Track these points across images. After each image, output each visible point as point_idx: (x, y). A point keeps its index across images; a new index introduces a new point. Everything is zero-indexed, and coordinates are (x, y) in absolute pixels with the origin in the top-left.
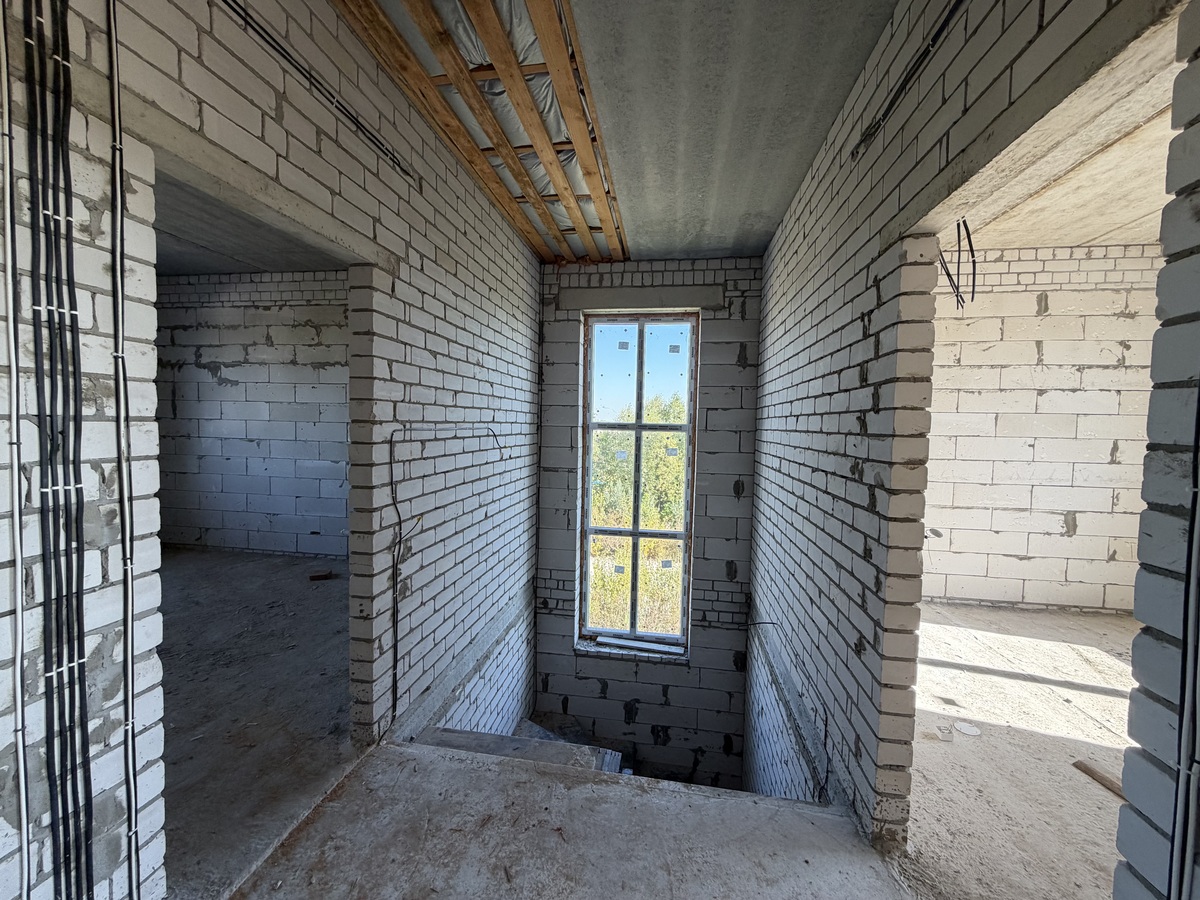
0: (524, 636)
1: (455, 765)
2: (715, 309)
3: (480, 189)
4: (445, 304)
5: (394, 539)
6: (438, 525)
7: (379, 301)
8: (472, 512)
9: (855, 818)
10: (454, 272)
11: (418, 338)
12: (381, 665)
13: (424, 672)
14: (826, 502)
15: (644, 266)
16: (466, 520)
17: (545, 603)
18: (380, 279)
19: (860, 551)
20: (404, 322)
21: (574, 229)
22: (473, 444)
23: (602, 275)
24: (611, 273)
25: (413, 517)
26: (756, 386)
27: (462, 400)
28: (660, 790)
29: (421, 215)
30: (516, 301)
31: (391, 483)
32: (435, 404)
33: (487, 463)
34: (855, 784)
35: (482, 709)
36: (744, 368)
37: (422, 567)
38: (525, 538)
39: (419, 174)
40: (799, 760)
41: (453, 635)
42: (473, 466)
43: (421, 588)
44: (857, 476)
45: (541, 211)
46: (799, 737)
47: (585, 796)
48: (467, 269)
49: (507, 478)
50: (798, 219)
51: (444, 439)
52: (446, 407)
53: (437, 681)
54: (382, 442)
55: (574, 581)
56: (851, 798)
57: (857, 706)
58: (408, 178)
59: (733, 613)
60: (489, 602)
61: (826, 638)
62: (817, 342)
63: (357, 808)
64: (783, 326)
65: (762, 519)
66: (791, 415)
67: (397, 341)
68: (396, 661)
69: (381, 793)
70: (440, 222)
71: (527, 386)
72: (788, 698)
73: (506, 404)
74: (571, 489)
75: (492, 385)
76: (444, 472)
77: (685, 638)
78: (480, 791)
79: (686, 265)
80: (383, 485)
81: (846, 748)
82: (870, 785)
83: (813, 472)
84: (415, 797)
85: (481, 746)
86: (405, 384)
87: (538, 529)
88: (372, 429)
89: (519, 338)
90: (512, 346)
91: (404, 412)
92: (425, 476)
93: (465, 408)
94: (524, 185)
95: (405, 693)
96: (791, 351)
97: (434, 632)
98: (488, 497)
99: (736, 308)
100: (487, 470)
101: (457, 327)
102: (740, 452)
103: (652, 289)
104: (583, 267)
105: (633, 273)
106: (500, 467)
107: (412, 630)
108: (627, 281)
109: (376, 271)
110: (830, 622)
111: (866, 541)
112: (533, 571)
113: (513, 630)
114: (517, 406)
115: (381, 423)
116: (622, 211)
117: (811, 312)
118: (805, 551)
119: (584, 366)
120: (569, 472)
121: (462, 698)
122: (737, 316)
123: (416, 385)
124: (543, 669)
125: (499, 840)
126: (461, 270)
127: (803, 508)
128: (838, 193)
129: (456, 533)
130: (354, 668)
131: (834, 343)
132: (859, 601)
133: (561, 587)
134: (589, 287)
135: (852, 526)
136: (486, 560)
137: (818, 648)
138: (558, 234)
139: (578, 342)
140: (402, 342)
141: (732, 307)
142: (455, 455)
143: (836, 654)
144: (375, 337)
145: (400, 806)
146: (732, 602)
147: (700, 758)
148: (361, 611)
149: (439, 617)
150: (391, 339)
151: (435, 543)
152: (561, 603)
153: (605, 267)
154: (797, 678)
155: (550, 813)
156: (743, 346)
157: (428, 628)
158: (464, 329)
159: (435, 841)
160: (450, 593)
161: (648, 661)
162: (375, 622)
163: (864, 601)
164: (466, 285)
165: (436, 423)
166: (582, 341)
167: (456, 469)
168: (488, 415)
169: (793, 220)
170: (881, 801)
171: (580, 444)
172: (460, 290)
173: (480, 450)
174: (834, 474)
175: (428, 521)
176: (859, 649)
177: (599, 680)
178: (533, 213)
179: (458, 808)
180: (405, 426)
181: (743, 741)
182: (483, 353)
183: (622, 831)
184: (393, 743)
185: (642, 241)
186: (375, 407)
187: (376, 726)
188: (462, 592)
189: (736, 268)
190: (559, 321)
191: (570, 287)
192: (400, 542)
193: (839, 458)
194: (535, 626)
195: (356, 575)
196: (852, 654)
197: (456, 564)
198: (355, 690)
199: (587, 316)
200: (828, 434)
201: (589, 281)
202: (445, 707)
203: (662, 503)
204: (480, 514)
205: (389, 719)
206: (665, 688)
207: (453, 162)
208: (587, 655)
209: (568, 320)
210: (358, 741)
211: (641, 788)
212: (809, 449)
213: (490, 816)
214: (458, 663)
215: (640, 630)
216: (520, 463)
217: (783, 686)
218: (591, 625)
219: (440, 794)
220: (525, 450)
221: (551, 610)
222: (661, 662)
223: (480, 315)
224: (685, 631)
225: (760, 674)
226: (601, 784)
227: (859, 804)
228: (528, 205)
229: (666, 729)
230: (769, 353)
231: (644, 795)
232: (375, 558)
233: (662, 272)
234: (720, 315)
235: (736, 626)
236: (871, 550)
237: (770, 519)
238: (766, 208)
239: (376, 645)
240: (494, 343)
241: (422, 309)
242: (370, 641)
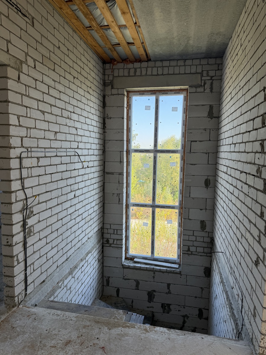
0: (97, 257)
1: (55, 317)
2: (196, 87)
3: (67, 23)
4: (49, 86)
5: (23, 207)
6: (47, 201)
7: (11, 84)
8: (67, 194)
9: (252, 347)
10: (53, 69)
11: (34, 104)
12: (18, 269)
13: (42, 273)
14: (245, 188)
15: (159, 64)
16: (64, 198)
17: (108, 241)
18: (11, 73)
19: (259, 213)
20: (25, 95)
21: (119, 44)
22: (66, 160)
23: (136, 69)
24: (140, 68)
25: (34, 196)
26: (217, 128)
27: (59, 136)
28: (155, 331)
29: (33, 38)
30: (89, 84)
31: (21, 179)
32: (44, 138)
33: (75, 170)
34: (253, 331)
35: (73, 292)
36: (211, 119)
37: (39, 221)
38: (96, 208)
39: (32, 16)
40: (230, 320)
41: (57, 255)
42: (67, 171)
43: (39, 232)
44: (259, 175)
45: (100, 34)
46: (231, 308)
47: (117, 333)
48: (60, 67)
49: (86, 177)
50: (239, 36)
51: (50, 157)
52: (50, 140)
53: (49, 278)
54: (16, 158)
55: (122, 230)
56: (251, 337)
57: (255, 292)
58: (25, 18)
59: (204, 247)
60: (77, 240)
61: (244, 258)
62: (245, 103)
63: (6, 335)
64: (230, 96)
65: (219, 199)
66: (233, 144)
67: (22, 105)
68: (26, 267)
69: (18, 329)
70: (45, 42)
71: (96, 130)
72: (228, 290)
73: (85, 139)
74: (120, 183)
75: (76, 129)
76: (51, 174)
77: (179, 260)
78: (66, 329)
79: (181, 63)
80: (17, 180)
81: (250, 313)
82: (259, 330)
83: (241, 173)
84: (34, 331)
85: (69, 309)
86: (27, 128)
87: (104, 203)
88: (10, 151)
89: (92, 104)
90: (87, 108)
91: (27, 142)
92: (39, 176)
93: (61, 141)
94: (90, 20)
95: (32, 283)
96: (233, 109)
97: (46, 254)
98: (76, 187)
99: (207, 86)
100: (75, 173)
101: (56, 98)
102: (208, 164)
103: (162, 76)
104: (126, 65)
105: (152, 67)
106: (82, 172)
107: (34, 252)
108: (149, 73)
109: (9, 69)
110: (245, 251)
111: (262, 208)
112: (101, 225)
113: (90, 255)
114: (91, 140)
115: (14, 148)
116: (144, 33)
117: (243, 87)
118: (237, 215)
119: (127, 119)
120: (119, 174)
121: (62, 287)
122: (208, 90)
123: (33, 128)
124: (106, 274)
125: (73, 352)
126: (57, 68)
127: (236, 192)
128: (256, 21)
129: (58, 205)
130: (5, 270)
131: (251, 104)
132: (258, 239)
133: (115, 233)
134: (129, 76)
135: (256, 201)
136: (75, 219)
137: (240, 264)
138: (111, 47)
139: (123, 106)
140: (25, 106)
141: (206, 86)
142: (56, 165)
143: (248, 266)
144: (10, 104)
145: (27, 335)
146: (203, 242)
147: (186, 319)
148: (8, 242)
149: (49, 247)
150: (19, 104)
151: (46, 210)
152: (115, 241)
153: (137, 65)
154: (231, 280)
155: (99, 340)
156: (211, 107)
157: (43, 252)
158: (60, 99)
159: (43, 351)
160: (55, 235)
161: (160, 271)
162: (14, 248)
163: (260, 239)
164: (60, 76)
165: (45, 148)
166: (125, 106)
167: (57, 172)
168: (74, 145)
169: (236, 36)
170: (264, 338)
171: (125, 160)
172: (57, 78)
173: (71, 163)
174: (249, 174)
175: (42, 198)
176: (257, 263)
177: (135, 280)
178: (97, 36)
179: (55, 337)
180: (28, 150)
181: (209, 312)
182: (71, 112)
183: (134, 349)
184: (25, 307)
185: (156, 50)
186: (11, 140)
187: (16, 298)
188: (62, 234)
189: (208, 64)
190: (114, 95)
191: (119, 76)
192: (27, 209)
193: (251, 165)
194: (102, 252)
195: (4, 224)
196: (254, 266)
197: (58, 221)
198: (5, 280)
199: (128, 92)
200: (248, 153)
201: (129, 73)
202: (53, 291)
203: (174, 192)
204: (71, 195)
205: (23, 295)
206: (169, 285)
207: (52, 9)
208: (129, 267)
209: (118, 94)
210: (8, 305)
211: (146, 330)
212: (239, 161)
213: (70, 341)
214: (60, 270)
215: (156, 255)
216: (93, 170)
217: (225, 284)
218: (132, 252)
219: (47, 330)
220: (96, 163)
221: (111, 244)
222: (167, 272)
223: (68, 91)
224: (179, 256)
225: (216, 278)
226: (126, 328)
227: (254, 340)
228: (93, 31)
229: (169, 305)
230: (224, 110)
231: (147, 333)
232: (13, 216)
233: (168, 67)
234: (199, 90)
235: (206, 255)
236: (263, 213)
237: (222, 199)
238: (222, 30)
239: (15, 259)
240: (77, 107)
241: (36, 88)
242: (12, 257)
